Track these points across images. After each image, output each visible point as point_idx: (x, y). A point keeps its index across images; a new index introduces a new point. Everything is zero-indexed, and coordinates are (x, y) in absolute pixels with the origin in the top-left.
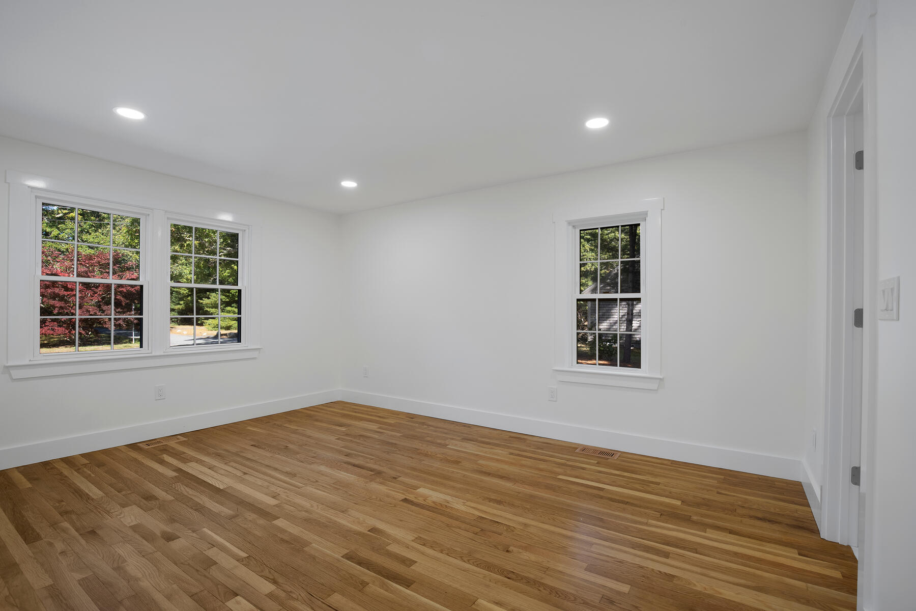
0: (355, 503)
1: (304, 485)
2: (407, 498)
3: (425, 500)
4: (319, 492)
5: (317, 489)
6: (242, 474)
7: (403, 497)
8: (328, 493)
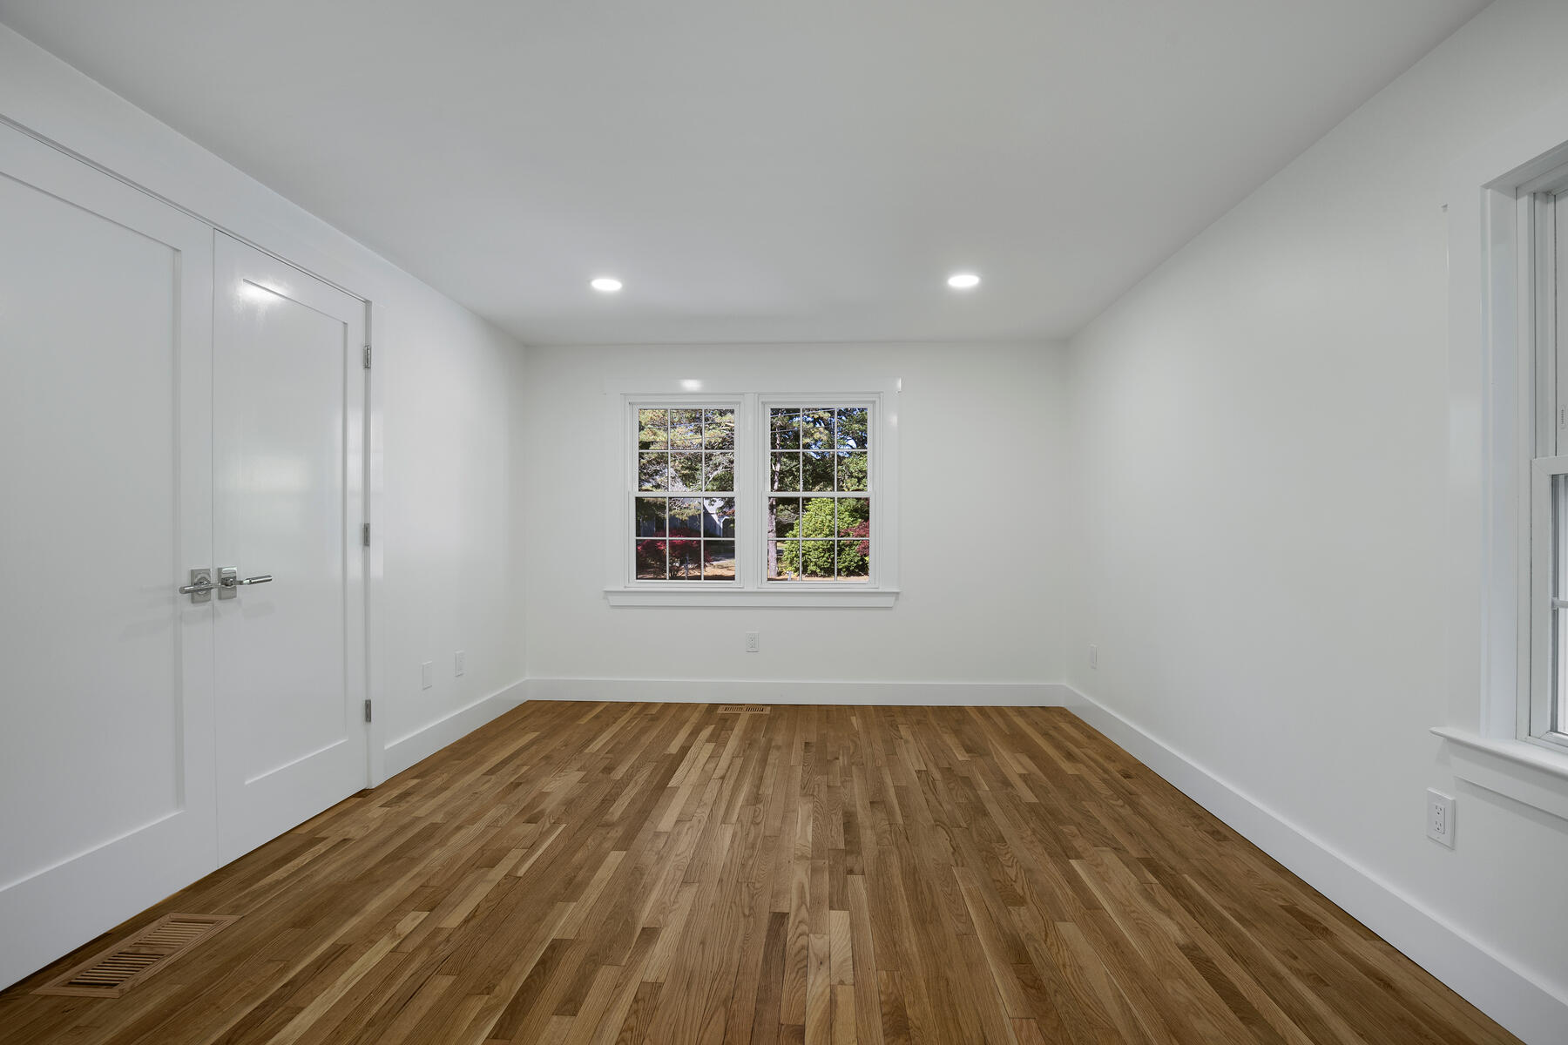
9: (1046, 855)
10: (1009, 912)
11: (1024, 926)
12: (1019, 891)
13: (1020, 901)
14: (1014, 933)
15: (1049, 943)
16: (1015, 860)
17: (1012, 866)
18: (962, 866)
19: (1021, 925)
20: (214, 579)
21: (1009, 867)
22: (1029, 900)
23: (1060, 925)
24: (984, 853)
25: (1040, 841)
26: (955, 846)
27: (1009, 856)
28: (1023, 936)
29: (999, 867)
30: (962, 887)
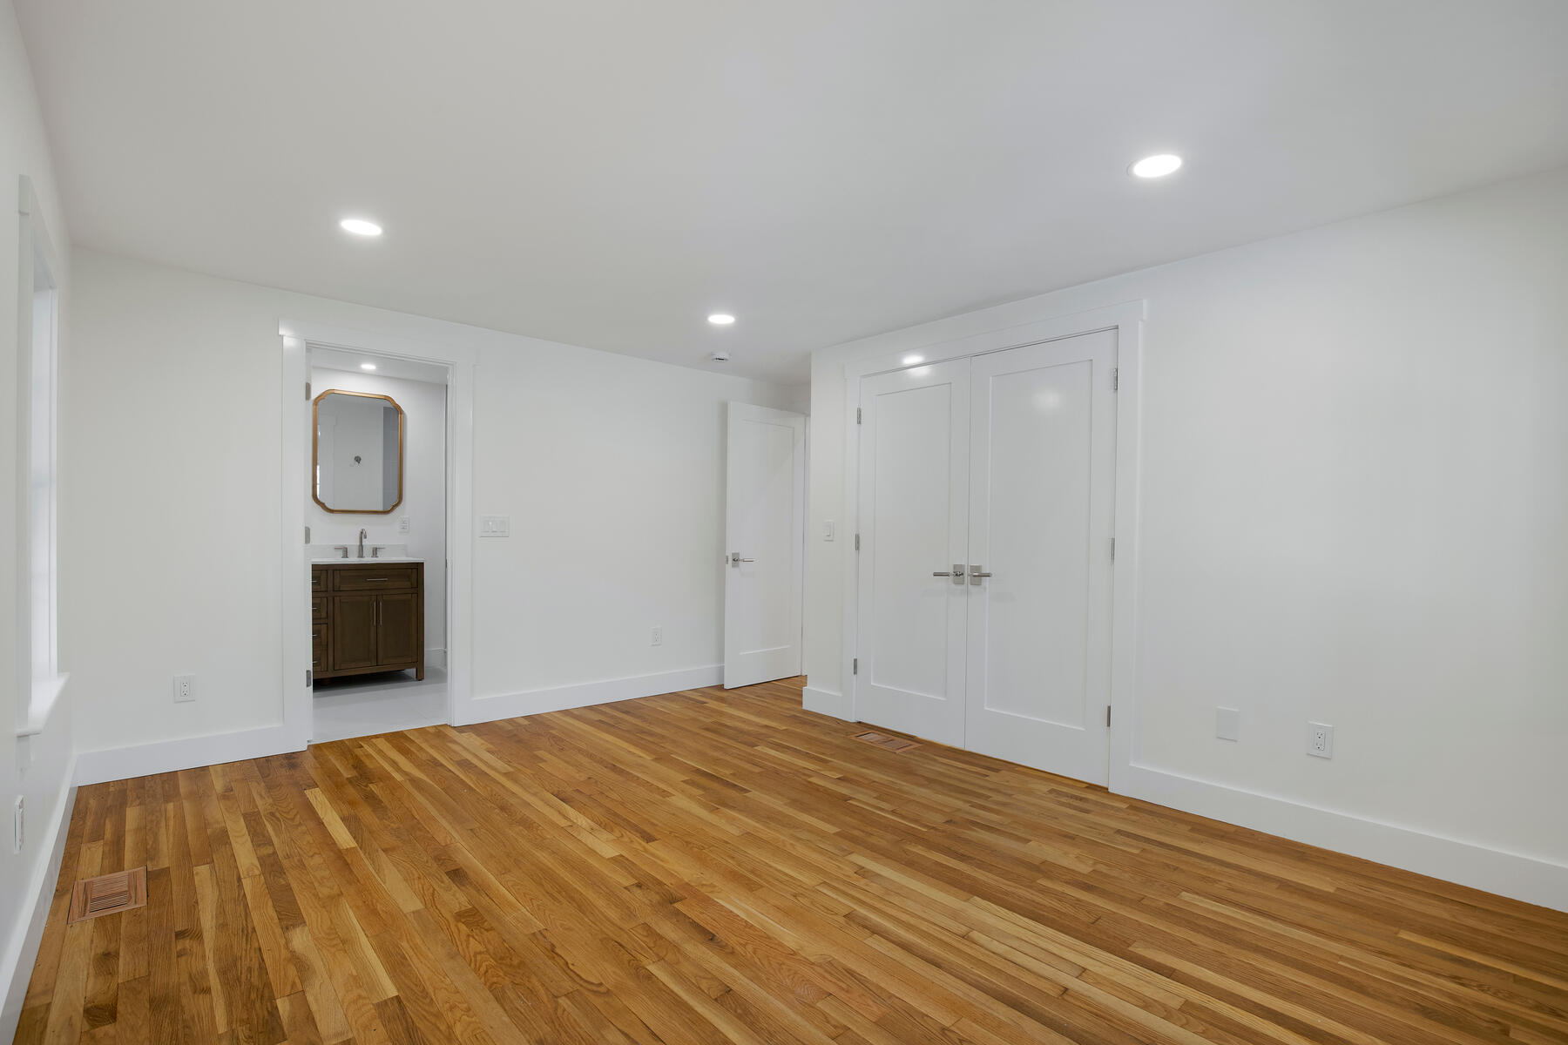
0: (727, 843)
1: (818, 888)
2: (644, 843)
3: (632, 841)
4: (787, 871)
5: (791, 877)
6: (971, 934)
7: (651, 847)
8: (771, 867)
9: (431, 990)
10: (470, 903)
11: (454, 895)
12: (463, 927)
13: (460, 916)
14: (463, 888)
15: (431, 889)
16: (473, 965)
17: (476, 954)
18: (534, 934)
19: (457, 895)
20: (967, 579)
21: (480, 953)
22: (452, 920)
23: (420, 906)
24: (516, 962)
25: (438, 1015)
26: (557, 958)
27: (483, 970)
28: (455, 888)
29: (491, 951)
30: (524, 910)
